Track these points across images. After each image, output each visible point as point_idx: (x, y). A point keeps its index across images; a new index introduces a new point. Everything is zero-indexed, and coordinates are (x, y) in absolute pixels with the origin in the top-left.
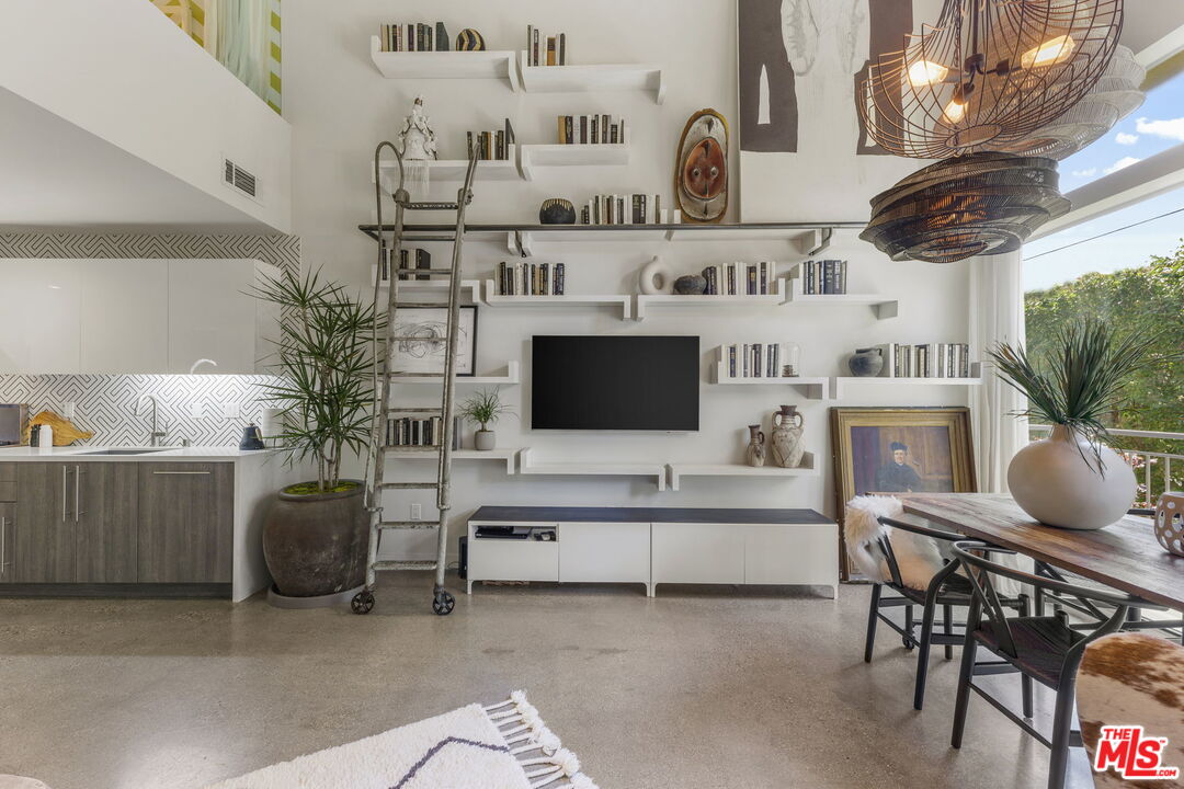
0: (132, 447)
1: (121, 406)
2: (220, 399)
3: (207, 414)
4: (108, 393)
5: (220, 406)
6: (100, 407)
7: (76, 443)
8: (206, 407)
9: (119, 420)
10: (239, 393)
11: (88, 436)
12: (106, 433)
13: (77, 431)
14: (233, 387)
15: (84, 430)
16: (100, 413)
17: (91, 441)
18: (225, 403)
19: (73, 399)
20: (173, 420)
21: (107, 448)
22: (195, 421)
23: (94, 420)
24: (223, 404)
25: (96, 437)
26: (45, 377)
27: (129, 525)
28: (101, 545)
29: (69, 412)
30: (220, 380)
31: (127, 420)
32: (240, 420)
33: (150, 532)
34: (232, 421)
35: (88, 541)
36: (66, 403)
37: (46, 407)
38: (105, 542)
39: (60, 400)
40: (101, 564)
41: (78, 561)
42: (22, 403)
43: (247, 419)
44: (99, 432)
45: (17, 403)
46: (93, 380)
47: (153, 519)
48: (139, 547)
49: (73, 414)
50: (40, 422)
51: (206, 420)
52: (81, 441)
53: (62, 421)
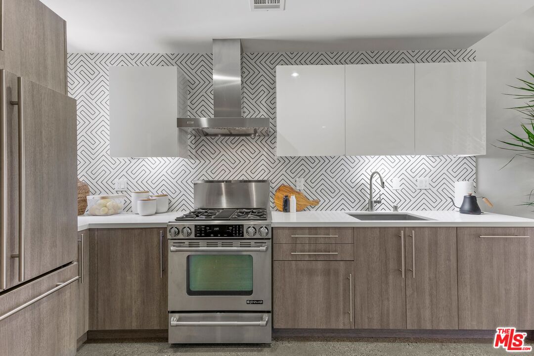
1: (338, 181)
2: (413, 175)
3: (403, 186)
4: (328, 171)
5: (414, 180)
6: (323, 182)
7: (306, 209)
8: (403, 181)
9: (337, 191)
10: (428, 170)
11: (315, 204)
12: (327, 201)
13: (306, 199)
14: (423, 166)
15: (312, 199)
16: (323, 187)
17: (317, 207)
18: (417, 177)
19: (303, 176)
20: (377, 191)
22: (394, 192)
23: (318, 191)
24: (415, 178)
25: (320, 203)
26: (281, 159)
27: (450, 281)
28: (427, 297)
29: (300, 185)
30: (413, 160)
31: (343, 191)
32: (429, 191)
33: (469, 287)
34: (423, 191)
35: (416, 293)
36: (297, 179)
37: (283, 182)
38: (431, 295)
39: (293, 176)
40: (427, 314)
41: (407, 310)
42: (265, 179)
43: (434, 190)
44: (322, 201)
45: (261, 179)
46: (317, 161)
47: (470, 275)
48: (459, 299)
49: (303, 187)
50: (286, 194)
51: (403, 190)
52: (309, 207)
53: (297, 192)
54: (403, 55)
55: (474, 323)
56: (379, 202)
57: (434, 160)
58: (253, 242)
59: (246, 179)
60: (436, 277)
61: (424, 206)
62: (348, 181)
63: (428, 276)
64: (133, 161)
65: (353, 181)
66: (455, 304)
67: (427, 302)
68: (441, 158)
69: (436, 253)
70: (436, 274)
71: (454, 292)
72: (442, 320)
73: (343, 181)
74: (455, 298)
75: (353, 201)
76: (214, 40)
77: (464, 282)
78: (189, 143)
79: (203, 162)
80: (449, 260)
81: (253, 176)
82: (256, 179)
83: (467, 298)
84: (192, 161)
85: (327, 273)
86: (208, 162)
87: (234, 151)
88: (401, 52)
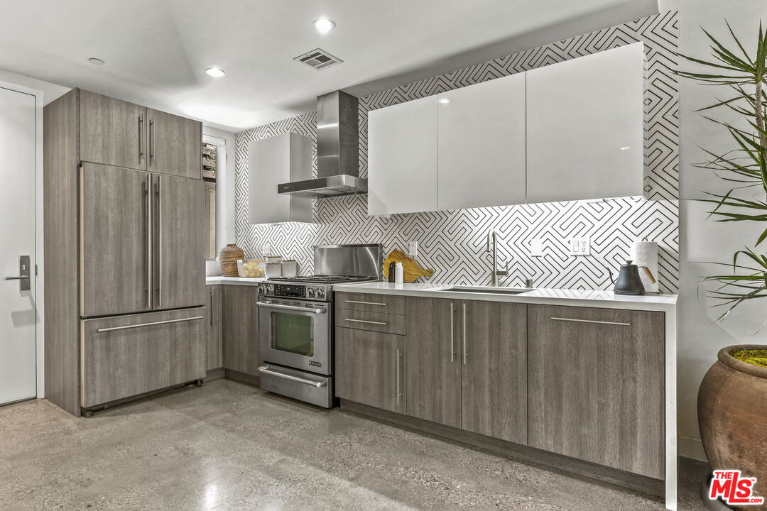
0: (469, 286)
1: (458, 244)
2: (564, 234)
3: (548, 251)
5: (565, 241)
6: (439, 245)
7: (419, 280)
8: (547, 243)
9: (456, 258)
10: (589, 225)
11: (429, 274)
12: (444, 271)
13: (419, 268)
14: (581, 219)
15: (426, 268)
16: (439, 252)
17: (432, 278)
18: (570, 237)
19: (417, 239)
20: (509, 258)
21: (451, 286)
22: (534, 259)
23: (434, 258)
24: (567, 239)
25: (436, 274)
26: (394, 219)
27: (517, 377)
28: (487, 393)
29: (414, 251)
30: (563, 211)
31: (463, 258)
32: (590, 258)
33: (543, 390)
34: (580, 259)
35: (473, 386)
36: (411, 243)
37: (396, 246)
38: (491, 392)
39: (406, 238)
40: (486, 415)
41: (463, 406)
42: (379, 243)
43: (600, 257)
44: (438, 271)
45: (374, 243)
46: (433, 219)
47: (545, 373)
48: (529, 405)
49: (416, 253)
50: (393, 260)
51: (548, 257)
52: (423, 278)
53: (409, 259)
54: (548, 52)
55: (551, 442)
56: (505, 273)
57: (599, 209)
58: (314, 303)
59: (360, 243)
60: (498, 369)
61: (581, 282)
62: (470, 244)
63: (488, 366)
64: (274, 228)
65: (476, 244)
66: (523, 410)
67: (487, 399)
68: (612, 203)
69: (499, 337)
70: (498, 366)
71: (522, 393)
72: (505, 428)
73: (464, 244)
74: (523, 402)
75: (476, 271)
76: (319, 97)
77: (537, 381)
78: (314, 206)
79: (324, 225)
80: (516, 349)
81: (367, 240)
82: (369, 243)
83: (540, 405)
84: (315, 224)
85: (380, 345)
86: (328, 225)
87: (349, 212)
88: (544, 47)
